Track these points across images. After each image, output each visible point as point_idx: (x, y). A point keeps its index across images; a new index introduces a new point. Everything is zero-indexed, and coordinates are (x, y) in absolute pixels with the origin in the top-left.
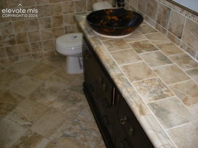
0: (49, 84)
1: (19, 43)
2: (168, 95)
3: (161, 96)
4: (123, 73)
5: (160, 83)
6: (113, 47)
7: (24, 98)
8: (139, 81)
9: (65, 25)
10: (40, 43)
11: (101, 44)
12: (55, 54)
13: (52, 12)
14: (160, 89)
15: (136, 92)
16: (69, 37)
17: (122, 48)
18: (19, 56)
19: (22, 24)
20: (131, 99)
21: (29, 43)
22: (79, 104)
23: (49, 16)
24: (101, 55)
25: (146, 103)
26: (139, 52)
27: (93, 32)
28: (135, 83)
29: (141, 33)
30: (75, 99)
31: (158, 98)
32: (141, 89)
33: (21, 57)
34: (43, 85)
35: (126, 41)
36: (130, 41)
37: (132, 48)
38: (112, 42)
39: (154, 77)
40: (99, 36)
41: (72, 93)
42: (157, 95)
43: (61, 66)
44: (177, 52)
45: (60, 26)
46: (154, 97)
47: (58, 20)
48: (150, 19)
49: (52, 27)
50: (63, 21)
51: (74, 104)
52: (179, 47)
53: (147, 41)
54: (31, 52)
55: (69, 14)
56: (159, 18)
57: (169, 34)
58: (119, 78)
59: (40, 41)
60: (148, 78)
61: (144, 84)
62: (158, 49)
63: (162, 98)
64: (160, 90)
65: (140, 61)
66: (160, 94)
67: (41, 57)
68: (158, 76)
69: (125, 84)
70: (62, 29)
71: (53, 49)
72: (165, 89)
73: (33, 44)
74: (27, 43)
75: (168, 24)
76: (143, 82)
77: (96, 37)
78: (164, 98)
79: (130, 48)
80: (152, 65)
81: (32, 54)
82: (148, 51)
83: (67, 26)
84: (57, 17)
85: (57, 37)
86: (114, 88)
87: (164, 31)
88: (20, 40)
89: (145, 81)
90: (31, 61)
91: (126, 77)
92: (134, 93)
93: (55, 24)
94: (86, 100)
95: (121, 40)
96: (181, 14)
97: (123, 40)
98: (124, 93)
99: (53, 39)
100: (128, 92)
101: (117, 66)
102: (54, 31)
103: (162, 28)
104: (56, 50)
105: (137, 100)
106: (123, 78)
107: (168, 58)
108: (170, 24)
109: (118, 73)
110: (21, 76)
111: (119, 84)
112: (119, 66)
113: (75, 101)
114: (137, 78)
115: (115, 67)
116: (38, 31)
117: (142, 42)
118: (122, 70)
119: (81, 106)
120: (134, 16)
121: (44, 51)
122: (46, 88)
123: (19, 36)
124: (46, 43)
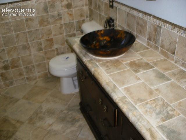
0: (46, 107)
1: (12, 68)
2: (174, 115)
3: (167, 116)
4: (125, 95)
5: (163, 102)
6: (110, 68)
7: (22, 123)
8: (143, 103)
9: (55, 46)
10: (34, 66)
11: (98, 66)
12: (49, 75)
13: (43, 36)
14: (165, 109)
15: (143, 115)
16: (61, 58)
17: (120, 69)
18: (13, 81)
19: (15, 50)
20: (139, 123)
21: (23, 67)
22: (78, 124)
23: (40, 39)
24: (101, 79)
25: (154, 126)
26: (136, 71)
27: (88, 55)
28: (140, 105)
29: (134, 51)
30: (74, 119)
31: (165, 119)
32: (147, 111)
33: (16, 81)
34: (41, 107)
35: (122, 62)
36: (126, 61)
37: (129, 68)
38: (108, 64)
39: (157, 97)
40: (95, 59)
41: (69, 114)
42: (163, 117)
43: (56, 87)
44: (172, 67)
45: (51, 48)
46: (161, 118)
47: (49, 42)
48: (141, 36)
49: (43, 49)
50: (54, 43)
51: (73, 124)
52: (173, 62)
53: (142, 59)
54: (25, 76)
55: (59, 36)
56: (149, 36)
57: (162, 50)
58: (123, 102)
59: (33, 65)
60: (151, 98)
61: (148, 105)
62: (153, 67)
63: (169, 119)
64: (165, 111)
65: (139, 82)
66: (166, 114)
67: (34, 80)
68: (160, 96)
69: (130, 107)
70: (54, 50)
71: (46, 70)
72: (169, 108)
73: (26, 68)
74: (20, 68)
75: (160, 42)
76: (147, 103)
77: (92, 60)
78: (171, 118)
79: (127, 68)
80: (152, 84)
81: (26, 77)
82: (145, 69)
83: (57, 48)
84: (48, 40)
85: (49, 59)
86: (116, 110)
87: (156, 48)
88: (14, 65)
89: (149, 102)
90: (25, 84)
91: (129, 99)
92: (141, 116)
93: (46, 46)
94: (85, 119)
95: (117, 61)
96: (173, 31)
97: (118, 60)
98: (131, 117)
99: (45, 61)
100: (135, 116)
101: (118, 89)
102: (46, 53)
103: (154, 45)
104: (49, 72)
105: (145, 123)
106: (126, 101)
107: (165, 75)
108: (162, 41)
109: (121, 96)
110: (17, 100)
111: (124, 109)
112: (120, 89)
113: (74, 121)
114: (140, 100)
115: (116, 90)
116: (30, 55)
117: (138, 61)
118: (124, 93)
119: (80, 126)
120: (125, 35)
121: (37, 73)
122: (44, 110)
123: (13, 61)
124: (38, 66)
